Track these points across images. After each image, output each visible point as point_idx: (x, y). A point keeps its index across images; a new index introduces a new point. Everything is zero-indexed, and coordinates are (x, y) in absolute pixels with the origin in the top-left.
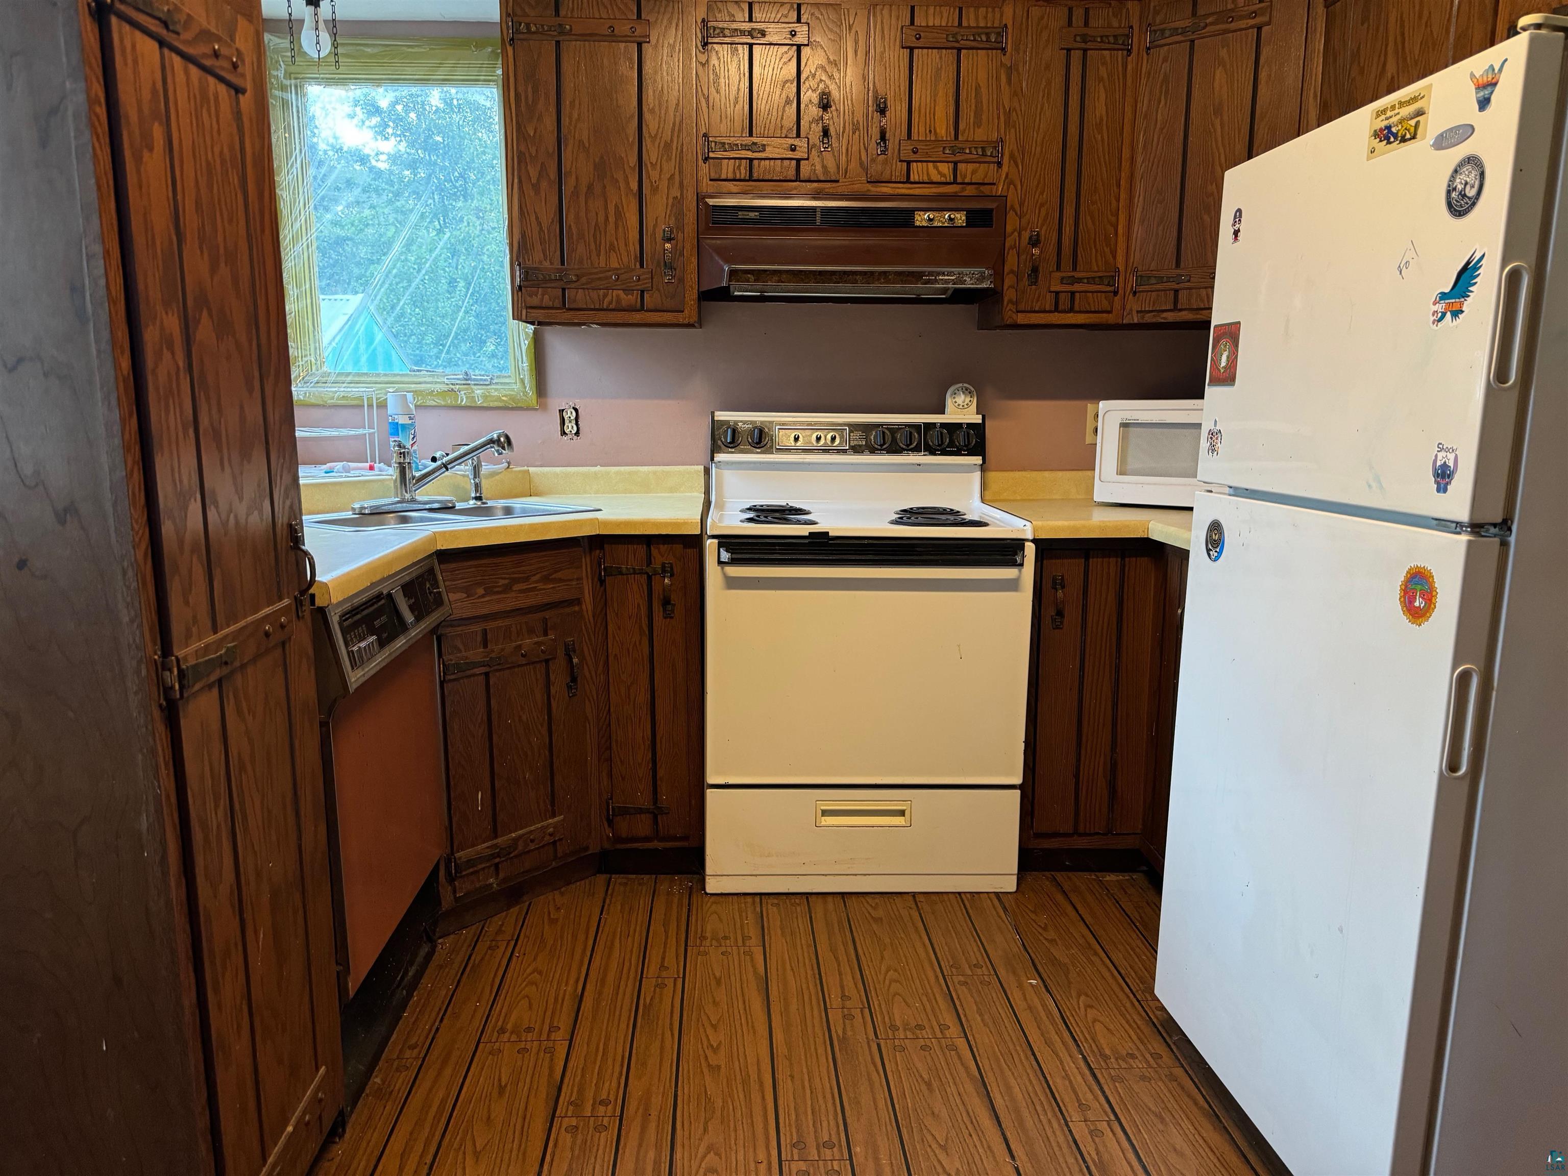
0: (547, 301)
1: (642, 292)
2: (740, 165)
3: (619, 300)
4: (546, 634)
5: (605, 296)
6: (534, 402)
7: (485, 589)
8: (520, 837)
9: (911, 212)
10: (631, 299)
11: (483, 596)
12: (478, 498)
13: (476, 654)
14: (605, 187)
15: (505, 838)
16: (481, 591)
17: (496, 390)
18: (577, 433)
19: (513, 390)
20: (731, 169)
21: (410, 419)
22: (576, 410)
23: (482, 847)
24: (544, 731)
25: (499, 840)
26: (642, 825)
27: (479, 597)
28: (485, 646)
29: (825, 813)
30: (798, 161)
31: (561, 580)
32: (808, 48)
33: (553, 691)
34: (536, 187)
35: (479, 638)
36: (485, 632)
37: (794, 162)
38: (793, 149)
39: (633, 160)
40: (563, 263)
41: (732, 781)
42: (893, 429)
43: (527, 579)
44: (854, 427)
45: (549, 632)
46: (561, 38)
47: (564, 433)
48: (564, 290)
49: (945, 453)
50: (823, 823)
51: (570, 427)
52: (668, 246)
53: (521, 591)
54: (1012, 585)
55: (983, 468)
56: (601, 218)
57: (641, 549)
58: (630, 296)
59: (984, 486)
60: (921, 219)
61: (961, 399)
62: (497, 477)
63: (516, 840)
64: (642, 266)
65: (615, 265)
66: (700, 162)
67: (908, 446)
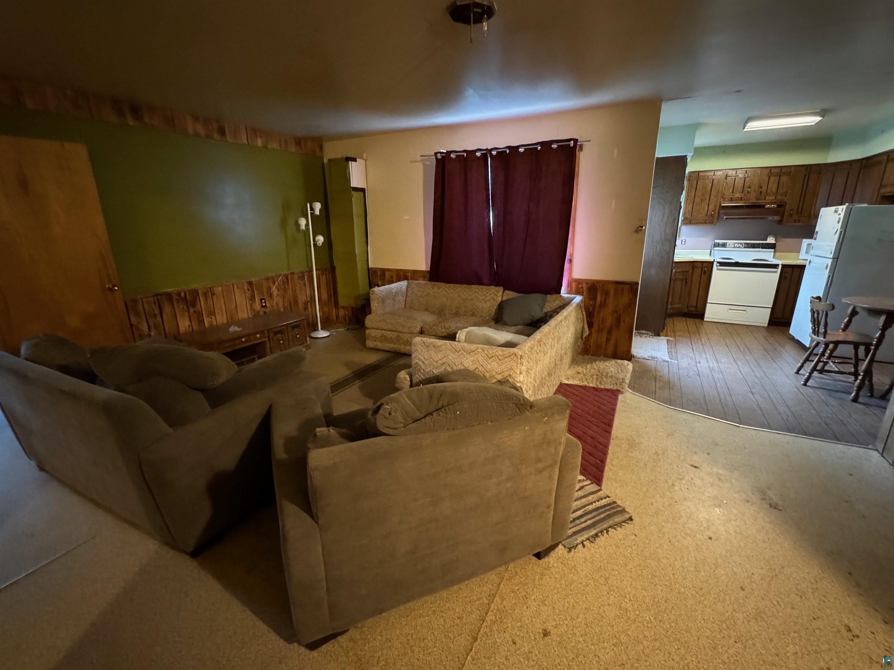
1: (706, 220)
2: (729, 199)
3: (701, 222)
5: (699, 221)
9: (765, 205)
14: (702, 203)
20: (727, 199)
26: (694, 309)
29: (730, 309)
32: (747, 178)
34: (689, 204)
37: (741, 197)
38: (741, 195)
39: (708, 198)
40: (691, 216)
41: (712, 302)
42: (754, 244)
43: (681, 267)
44: (745, 243)
46: (698, 180)
48: (691, 220)
49: (765, 248)
50: (729, 311)
52: (713, 213)
54: (776, 272)
55: (775, 252)
57: (701, 264)
59: (774, 255)
60: (767, 206)
61: (771, 238)
64: (707, 216)
66: (721, 198)
67: (757, 247)
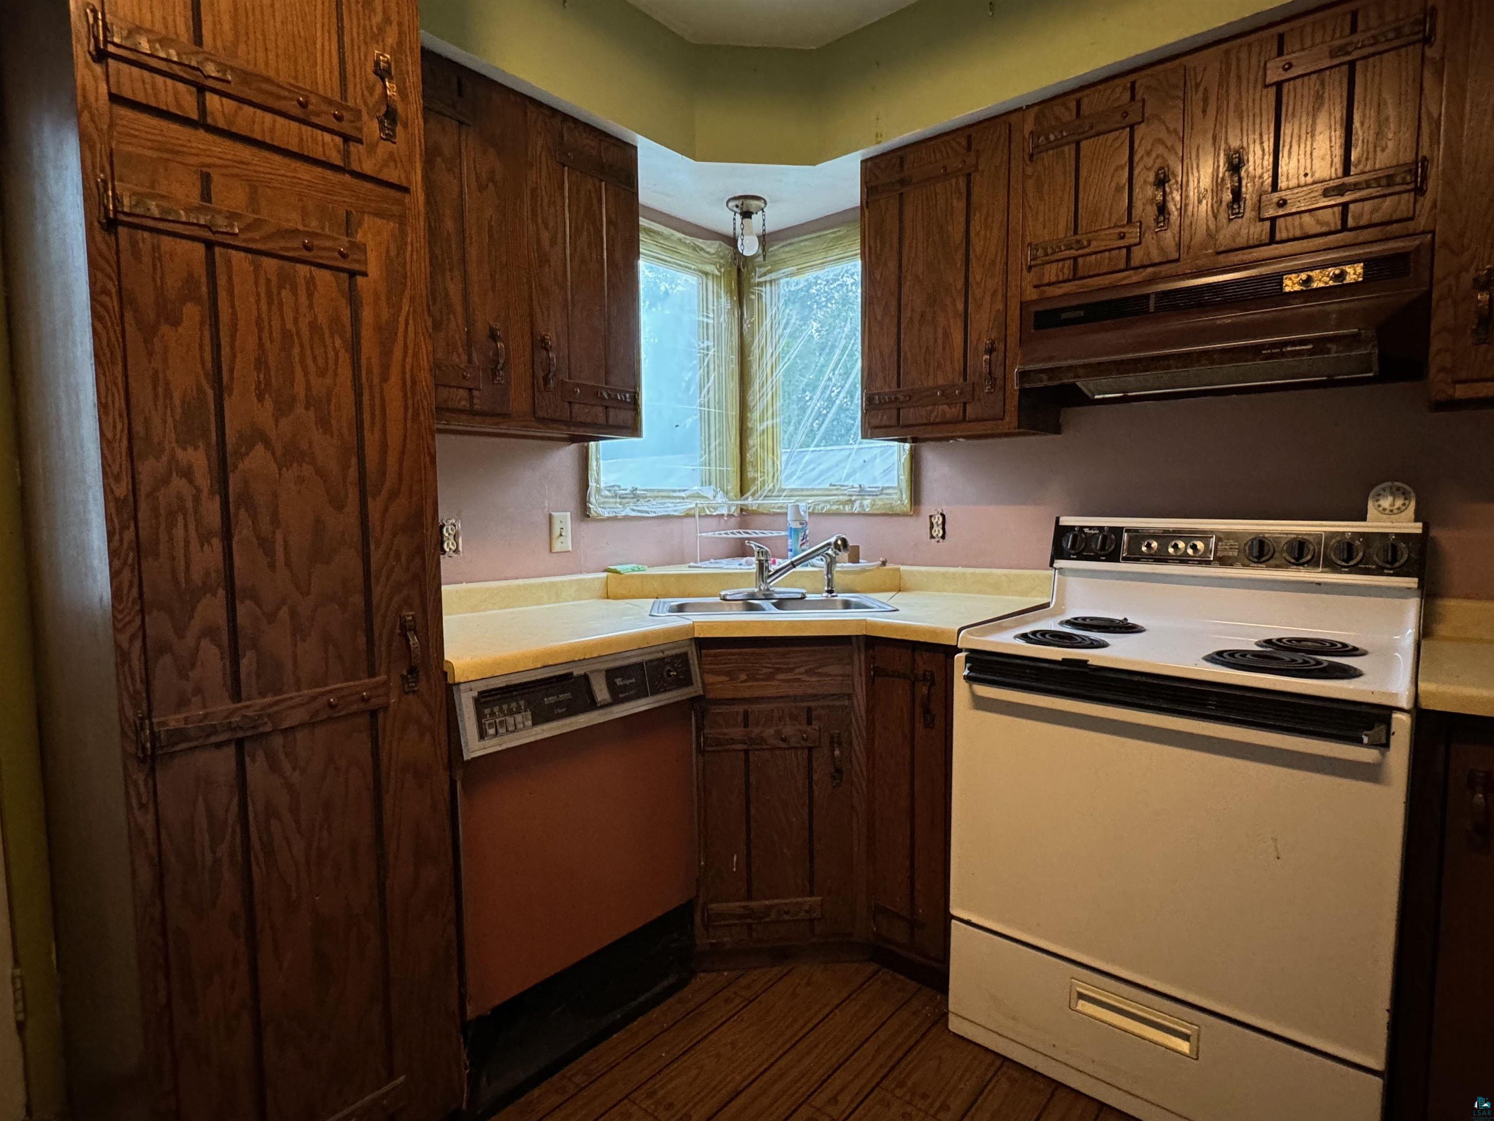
0: (885, 421)
1: (965, 404)
2: (1063, 266)
3: (944, 414)
4: (809, 723)
5: (932, 411)
6: (909, 508)
7: (747, 675)
8: (776, 905)
9: (1278, 278)
10: (955, 411)
11: (745, 681)
12: (830, 592)
13: (737, 732)
14: (935, 312)
15: (759, 903)
16: (743, 677)
17: (880, 499)
18: (943, 537)
19: (893, 499)
20: (1053, 272)
21: (801, 524)
22: (943, 516)
23: (735, 906)
24: (805, 812)
25: (753, 904)
26: (900, 932)
27: (742, 682)
28: (746, 725)
29: (1081, 996)
30: (1129, 248)
31: (827, 675)
32: (1143, 125)
33: (815, 777)
34: (881, 324)
35: (740, 718)
36: (746, 714)
37: (1124, 251)
38: (1122, 236)
39: (960, 284)
40: (899, 386)
41: (974, 920)
43: (790, 670)
44: (1225, 535)
45: (814, 722)
46: (903, 190)
47: (932, 537)
48: (899, 410)
49: (1354, 570)
50: (1079, 1008)
51: (938, 531)
53: (783, 681)
55: (1427, 592)
56: (932, 341)
58: (953, 409)
60: (1291, 284)
61: (1391, 501)
62: (867, 573)
63: (769, 908)
64: (965, 379)
65: (941, 382)
66: (1025, 272)
67: (1297, 559)
